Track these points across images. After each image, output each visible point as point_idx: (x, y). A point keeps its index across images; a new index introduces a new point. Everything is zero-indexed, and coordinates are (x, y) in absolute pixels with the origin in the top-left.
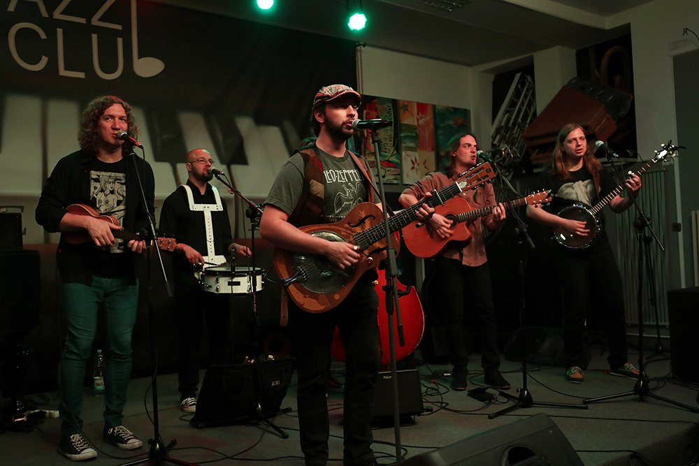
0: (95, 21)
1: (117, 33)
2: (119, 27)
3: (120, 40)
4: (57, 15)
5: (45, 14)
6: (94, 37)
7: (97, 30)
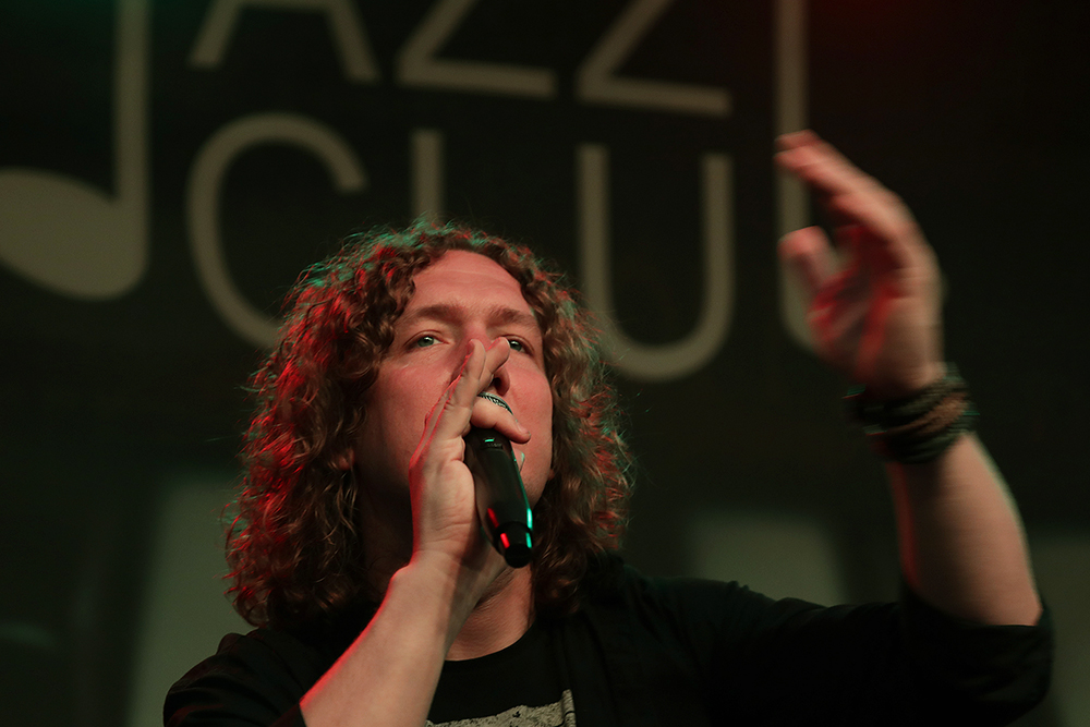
0: (599, 82)
1: (697, 134)
2: (710, 102)
3: (717, 174)
4: (420, 66)
5: (359, 64)
6: (592, 164)
7: (609, 124)
